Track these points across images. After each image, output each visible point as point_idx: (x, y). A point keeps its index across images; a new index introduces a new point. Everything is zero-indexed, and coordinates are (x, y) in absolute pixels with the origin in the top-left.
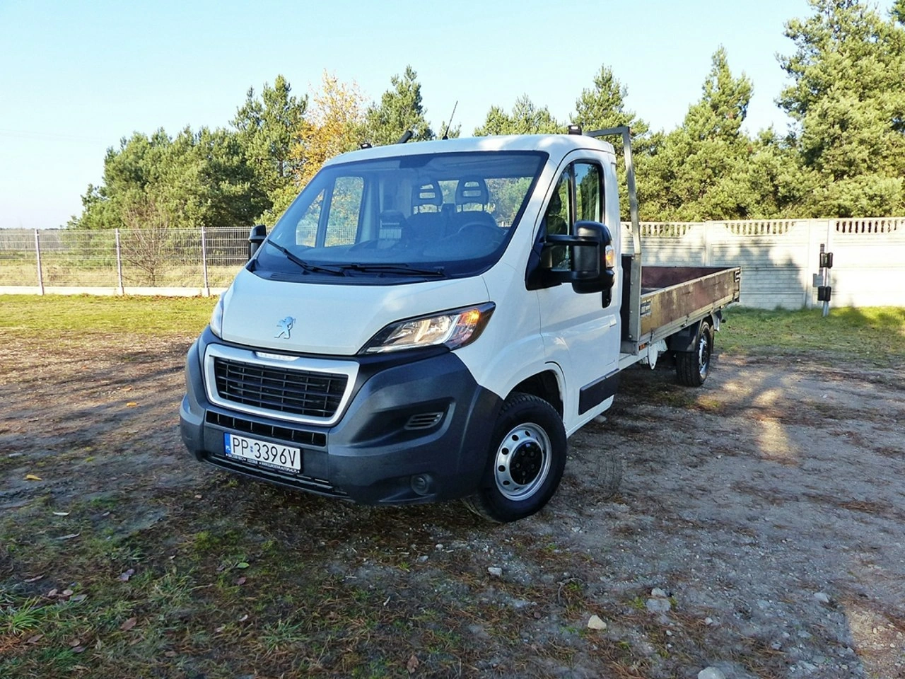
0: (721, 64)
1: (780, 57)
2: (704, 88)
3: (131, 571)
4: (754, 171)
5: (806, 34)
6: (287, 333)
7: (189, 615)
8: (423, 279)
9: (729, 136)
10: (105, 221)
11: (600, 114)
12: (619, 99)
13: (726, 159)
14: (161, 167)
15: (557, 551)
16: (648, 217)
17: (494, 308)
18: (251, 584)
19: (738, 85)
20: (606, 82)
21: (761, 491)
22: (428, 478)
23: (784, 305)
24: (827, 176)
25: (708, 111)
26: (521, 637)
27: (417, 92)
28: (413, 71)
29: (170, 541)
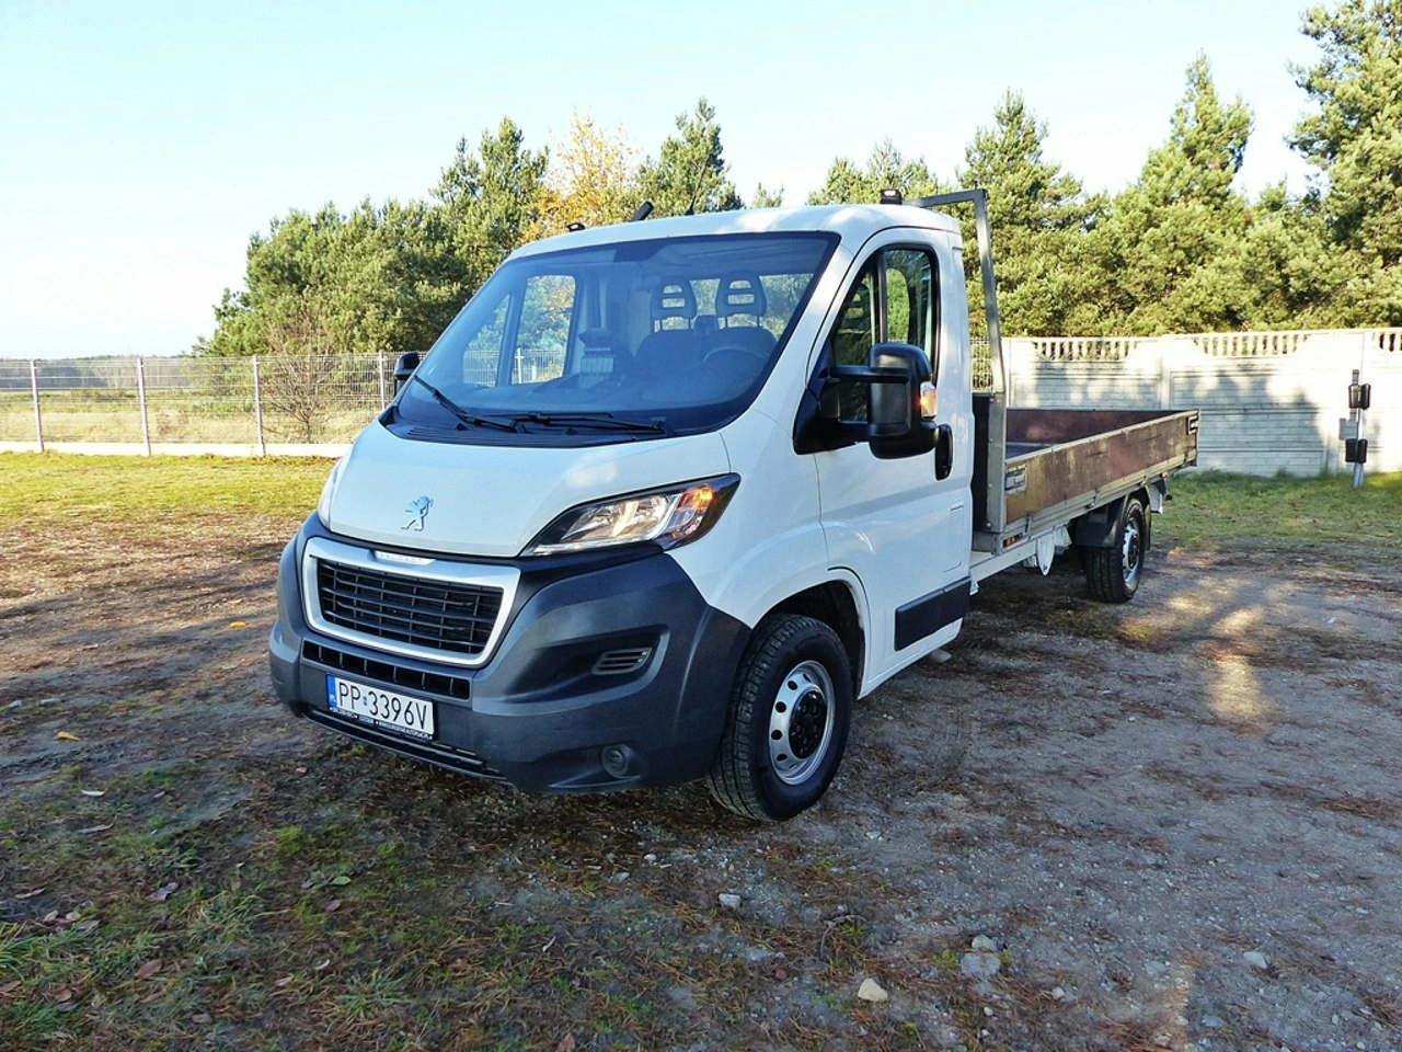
0: (1203, 84)
1: (1294, 67)
2: (1172, 121)
3: (173, 885)
4: (1249, 253)
5: (1336, 29)
6: (419, 521)
7: (242, 958)
8: (630, 438)
9: (1213, 196)
10: (246, 345)
11: (1004, 166)
12: (1035, 142)
13: (1207, 233)
14: (327, 261)
15: (835, 870)
16: (1079, 328)
17: (737, 483)
18: (346, 912)
19: (1230, 114)
20: (1014, 116)
21: (1192, 777)
22: (628, 752)
23: (1290, 469)
24: (1371, 258)
25: (1178, 157)
26: (748, 1010)
27: (715, 139)
28: (709, 106)
29: (244, 840)
